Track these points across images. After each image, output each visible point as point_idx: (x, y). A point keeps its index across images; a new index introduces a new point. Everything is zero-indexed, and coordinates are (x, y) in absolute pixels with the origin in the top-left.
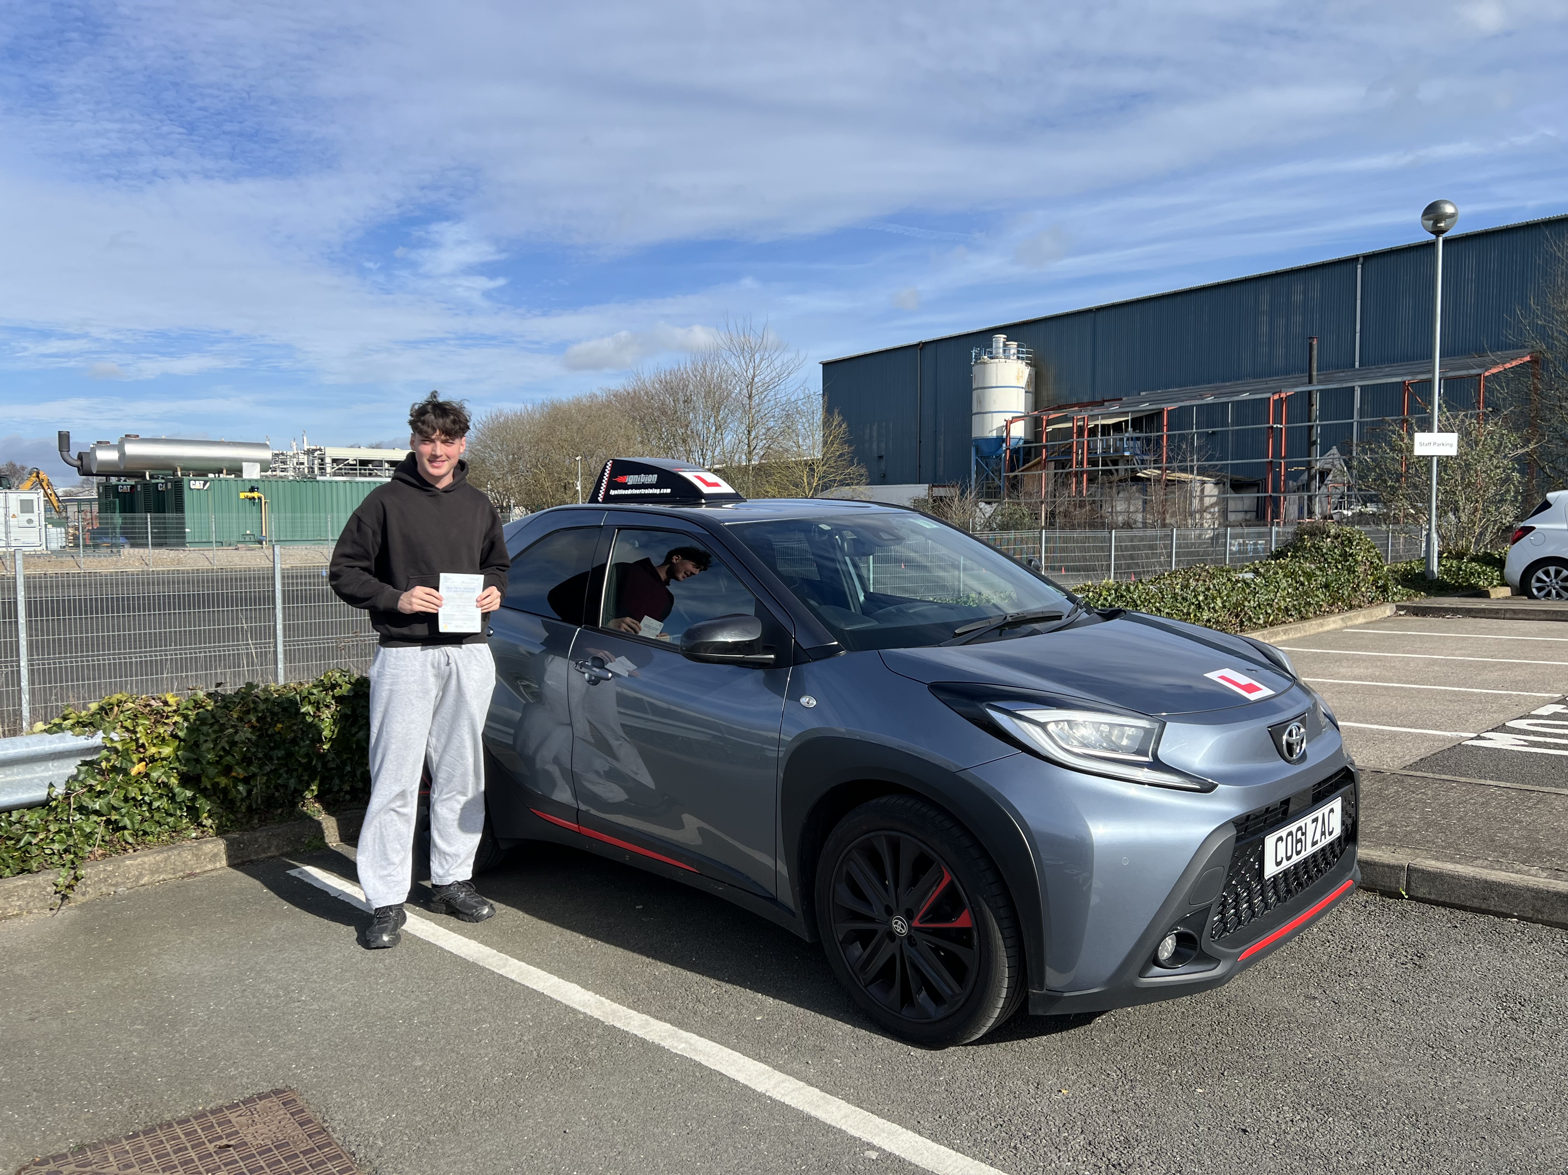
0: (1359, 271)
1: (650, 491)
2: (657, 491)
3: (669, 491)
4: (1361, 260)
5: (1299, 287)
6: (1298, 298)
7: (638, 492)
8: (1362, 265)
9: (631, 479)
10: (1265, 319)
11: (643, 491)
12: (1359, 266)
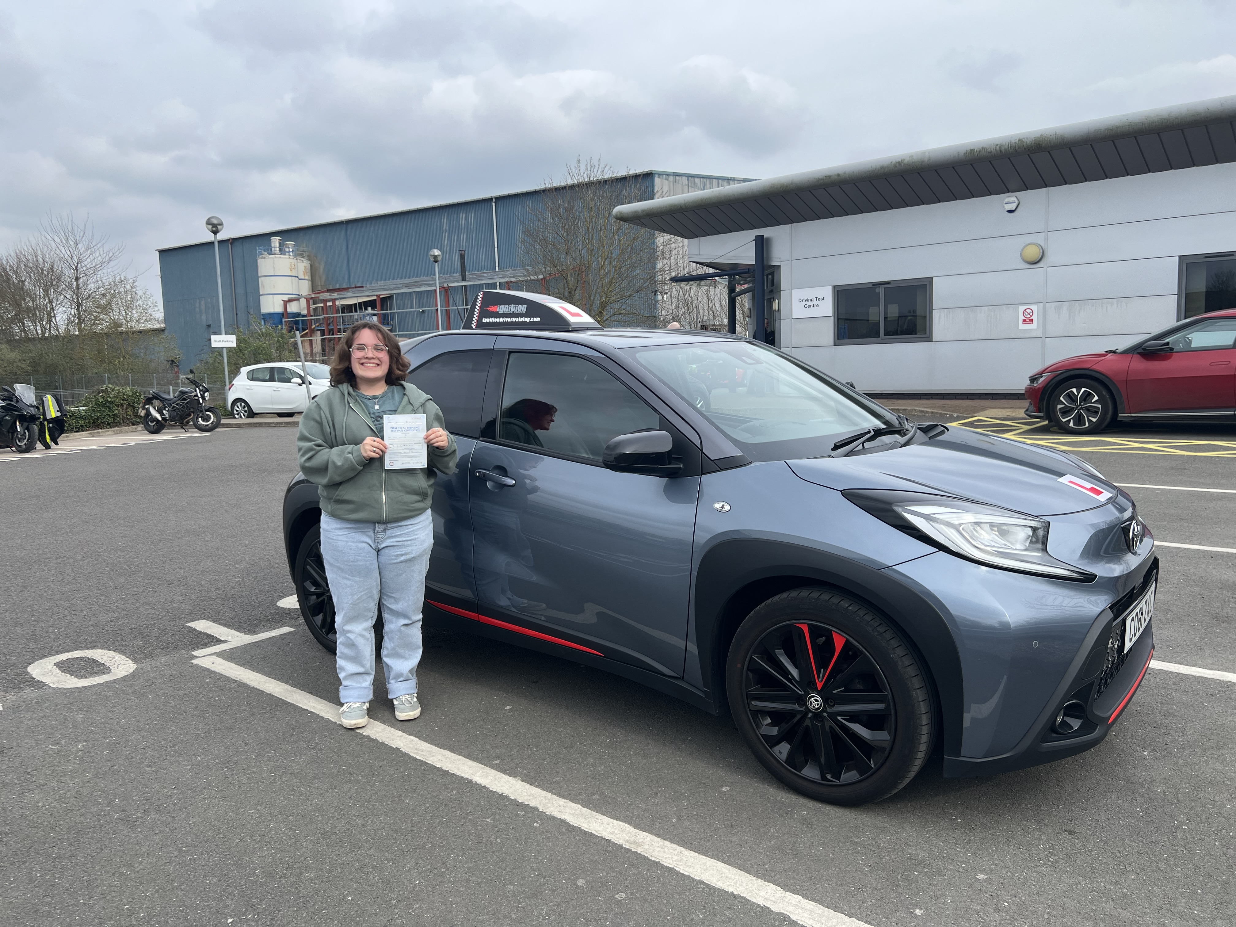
0: (494, 207)
1: (521, 320)
2: (528, 320)
3: (538, 319)
4: (494, 200)
5: (463, 216)
6: (463, 222)
7: (509, 320)
8: (495, 203)
9: (502, 309)
10: (446, 235)
11: (514, 320)
12: (494, 204)
